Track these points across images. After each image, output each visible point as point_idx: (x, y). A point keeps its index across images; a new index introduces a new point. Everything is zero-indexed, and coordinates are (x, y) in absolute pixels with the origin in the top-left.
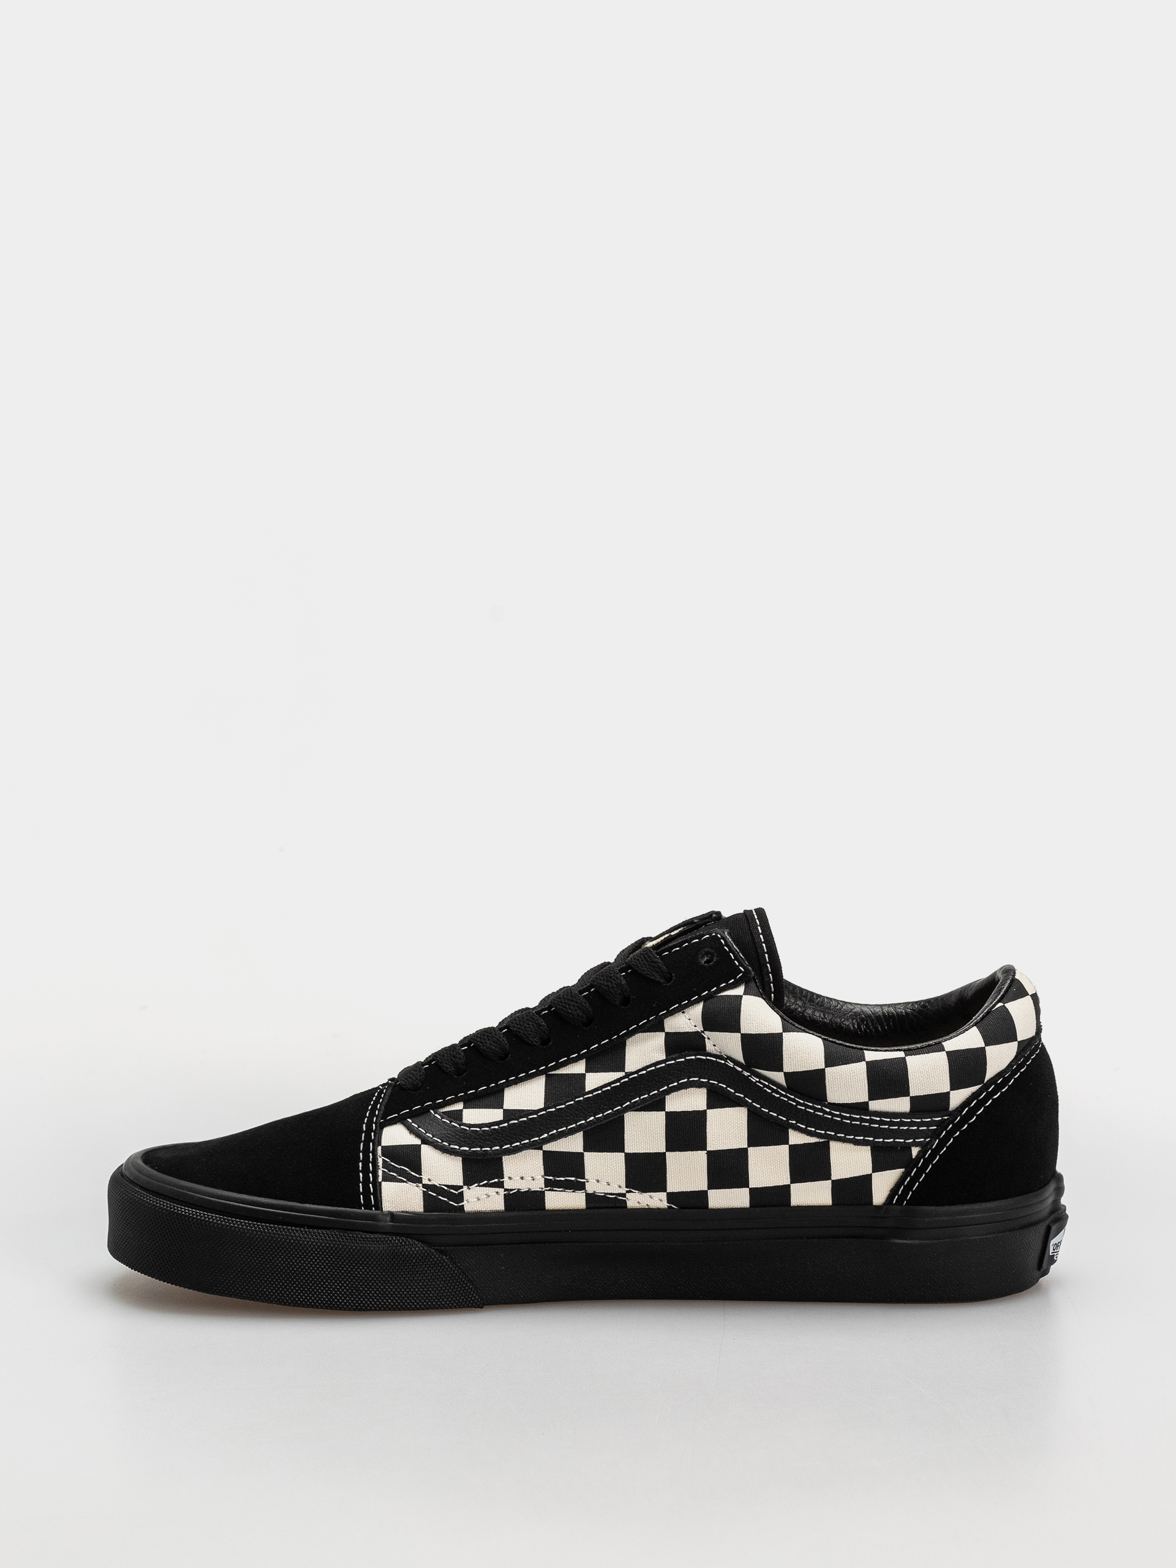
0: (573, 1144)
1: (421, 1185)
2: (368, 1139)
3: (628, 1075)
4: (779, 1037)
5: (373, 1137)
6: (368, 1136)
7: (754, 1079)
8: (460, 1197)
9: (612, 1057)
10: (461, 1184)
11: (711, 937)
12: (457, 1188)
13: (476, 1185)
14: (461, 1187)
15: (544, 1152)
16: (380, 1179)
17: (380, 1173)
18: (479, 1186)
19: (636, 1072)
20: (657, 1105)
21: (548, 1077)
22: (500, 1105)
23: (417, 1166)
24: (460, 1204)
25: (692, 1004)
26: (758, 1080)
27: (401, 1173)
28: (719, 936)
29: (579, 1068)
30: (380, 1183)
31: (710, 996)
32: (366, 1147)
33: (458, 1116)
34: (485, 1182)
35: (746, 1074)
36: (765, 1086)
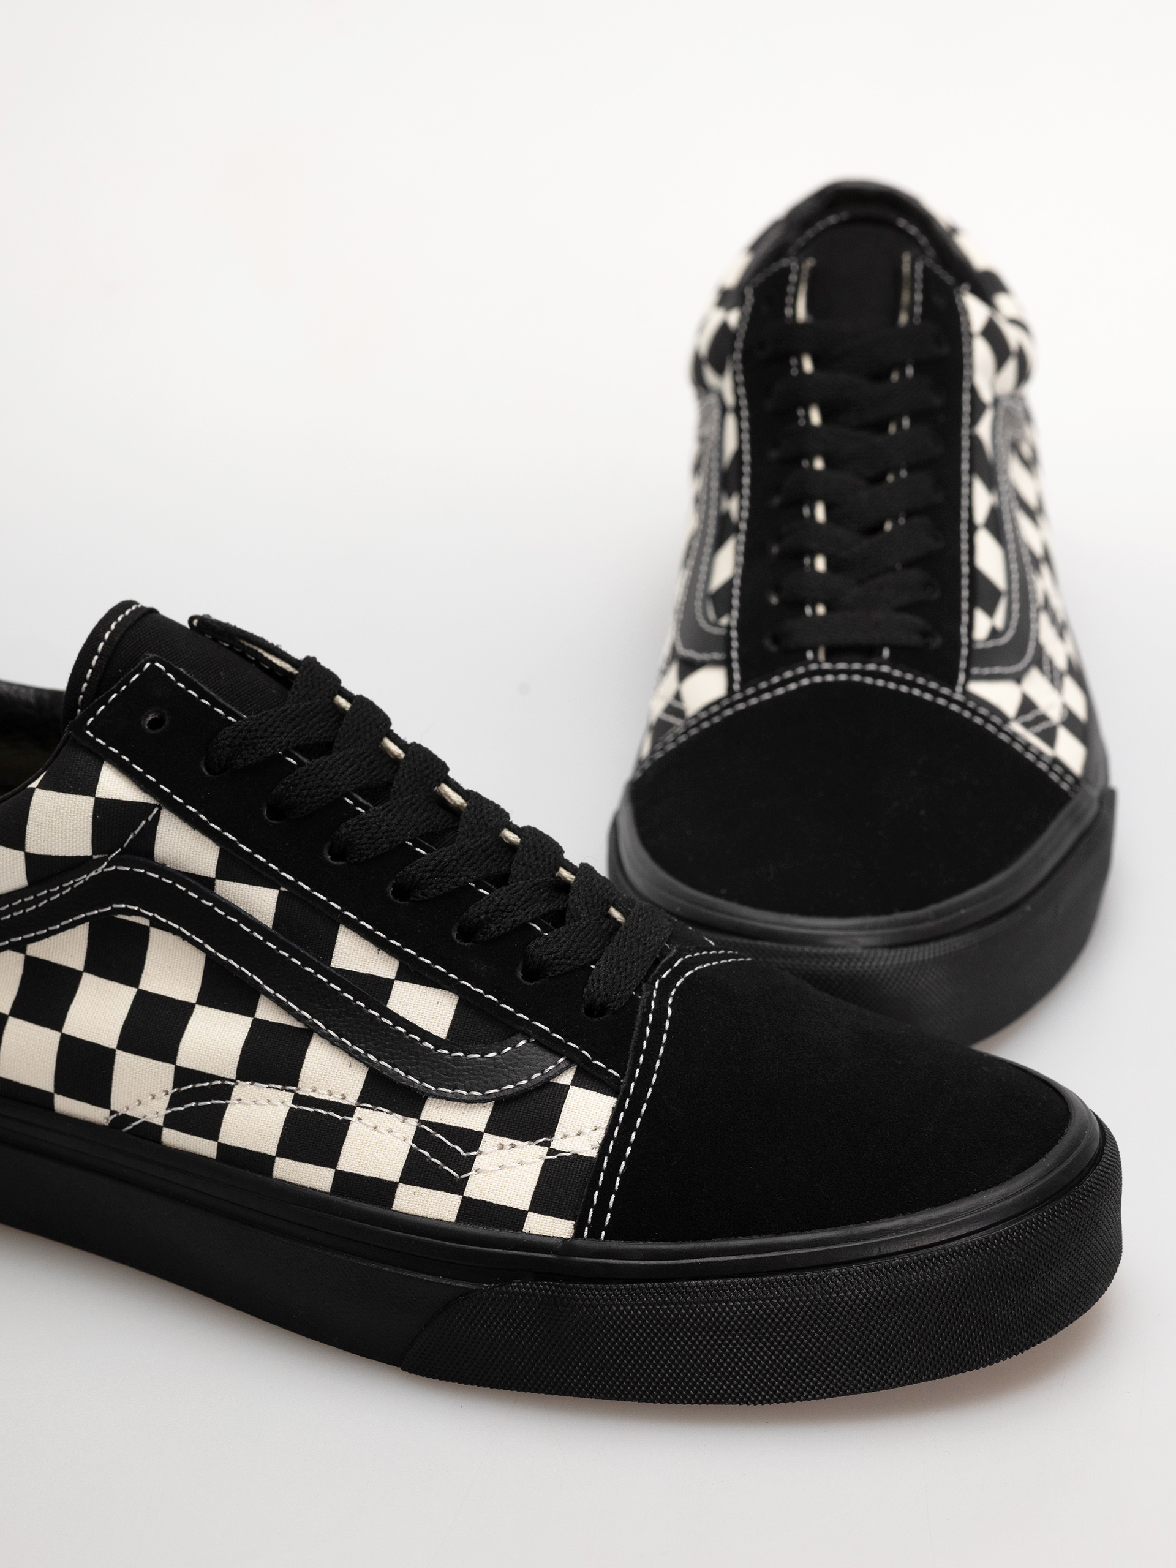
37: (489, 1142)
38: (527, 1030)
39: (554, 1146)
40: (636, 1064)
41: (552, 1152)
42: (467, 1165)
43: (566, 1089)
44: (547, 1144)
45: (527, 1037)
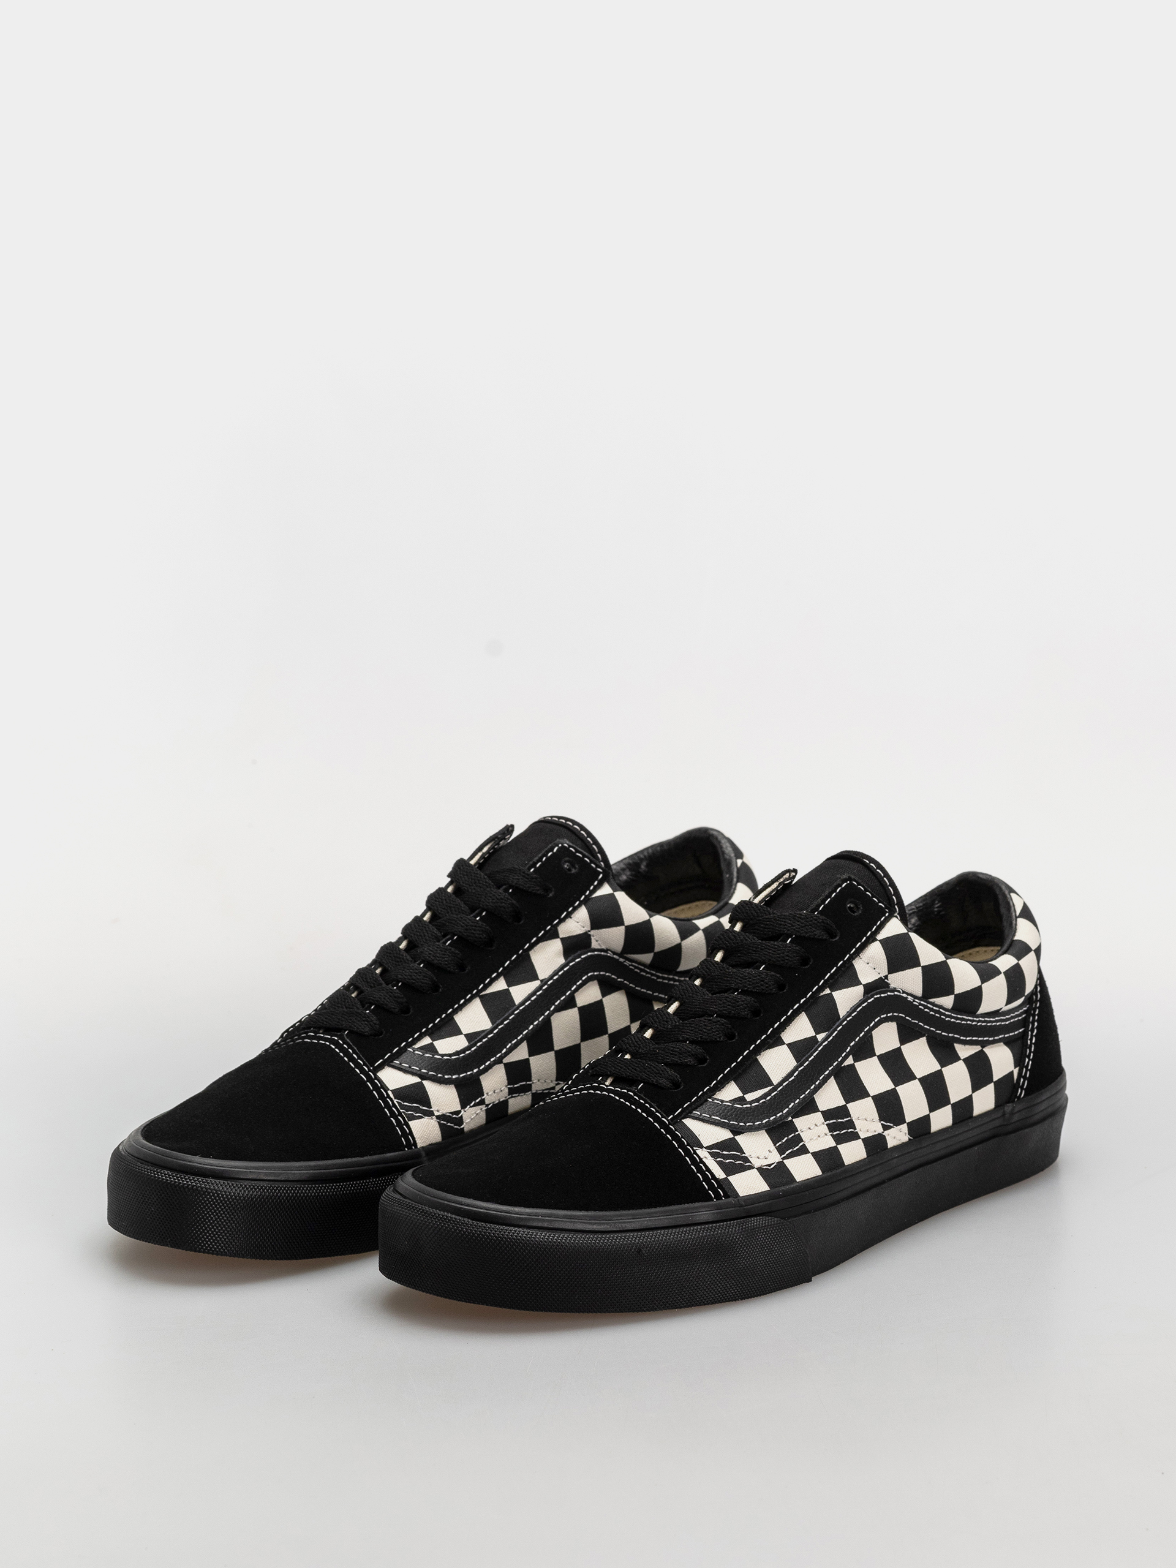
0: (521, 1053)
1: (434, 1117)
3: (544, 982)
4: (649, 921)
7: (627, 963)
8: (460, 1121)
9: (524, 971)
10: (459, 1108)
11: (559, 848)
12: (458, 1113)
13: (468, 1106)
14: (460, 1112)
15: (505, 1064)
16: (407, 1120)
17: (404, 1115)
18: (471, 1107)
19: (551, 977)
20: (570, 1003)
21: (483, 999)
22: (459, 1032)
23: (425, 1100)
24: (462, 1127)
25: (575, 909)
26: (630, 963)
27: (417, 1110)
28: (566, 845)
29: (500, 985)
30: (409, 1123)
31: (587, 899)
33: (431, 1048)
34: (473, 1103)
35: (621, 960)
36: (636, 967)
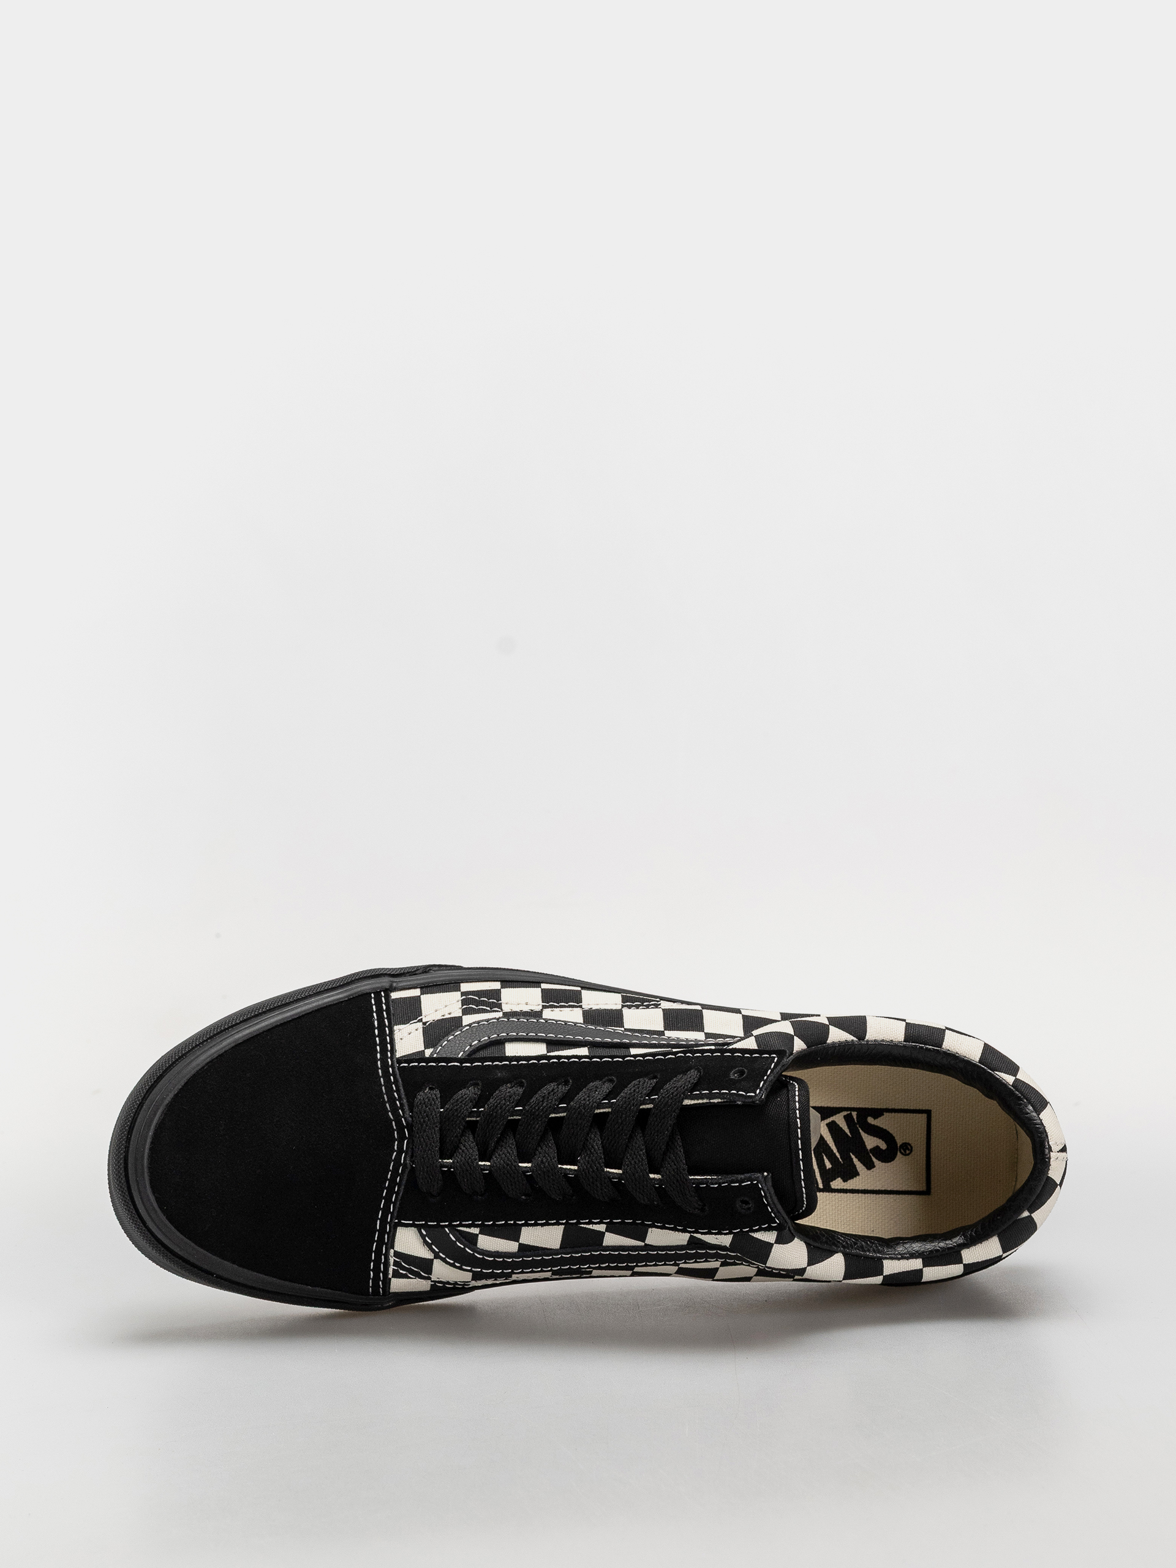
2: (381, 1241)
5: (386, 1241)
6: (381, 1237)
16: (390, 1276)
17: (391, 1272)
21: (569, 1229)
22: (516, 1238)
23: (428, 1270)
30: (390, 1279)
32: (379, 1249)
33: (473, 1238)
37: (459, 1013)
38: (461, 1061)
39: (421, 1023)
40: (394, 1075)
41: (421, 1020)
42: (464, 1002)
43: (426, 1047)
44: (424, 1024)
45: (460, 1058)
